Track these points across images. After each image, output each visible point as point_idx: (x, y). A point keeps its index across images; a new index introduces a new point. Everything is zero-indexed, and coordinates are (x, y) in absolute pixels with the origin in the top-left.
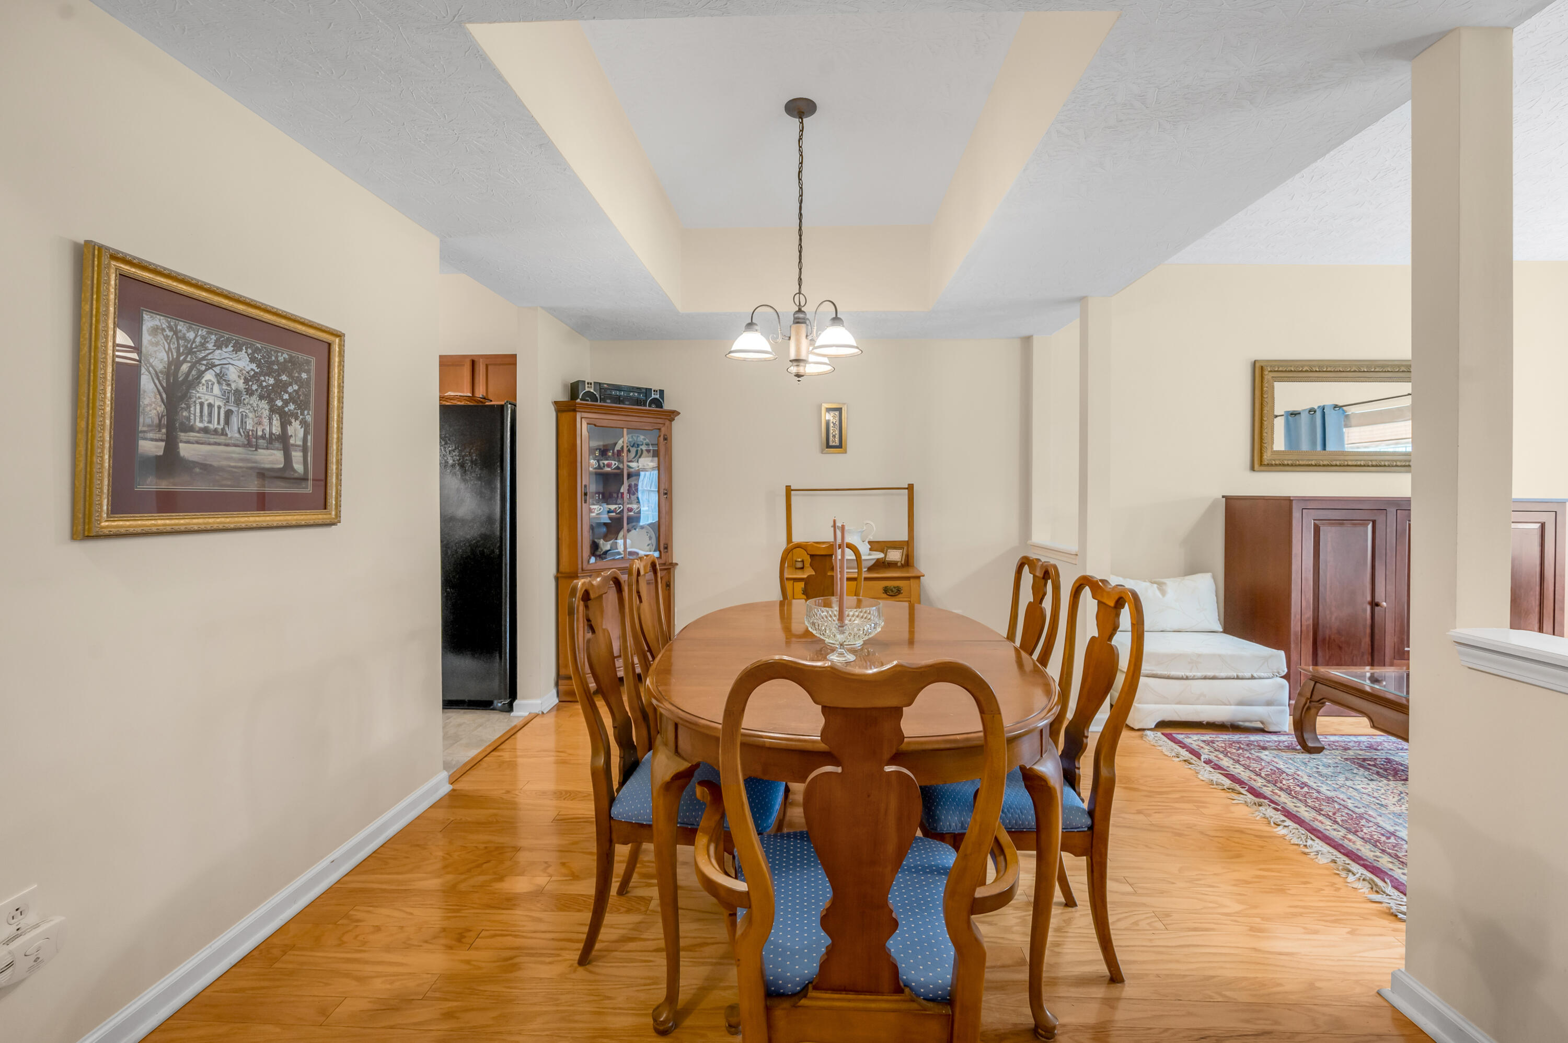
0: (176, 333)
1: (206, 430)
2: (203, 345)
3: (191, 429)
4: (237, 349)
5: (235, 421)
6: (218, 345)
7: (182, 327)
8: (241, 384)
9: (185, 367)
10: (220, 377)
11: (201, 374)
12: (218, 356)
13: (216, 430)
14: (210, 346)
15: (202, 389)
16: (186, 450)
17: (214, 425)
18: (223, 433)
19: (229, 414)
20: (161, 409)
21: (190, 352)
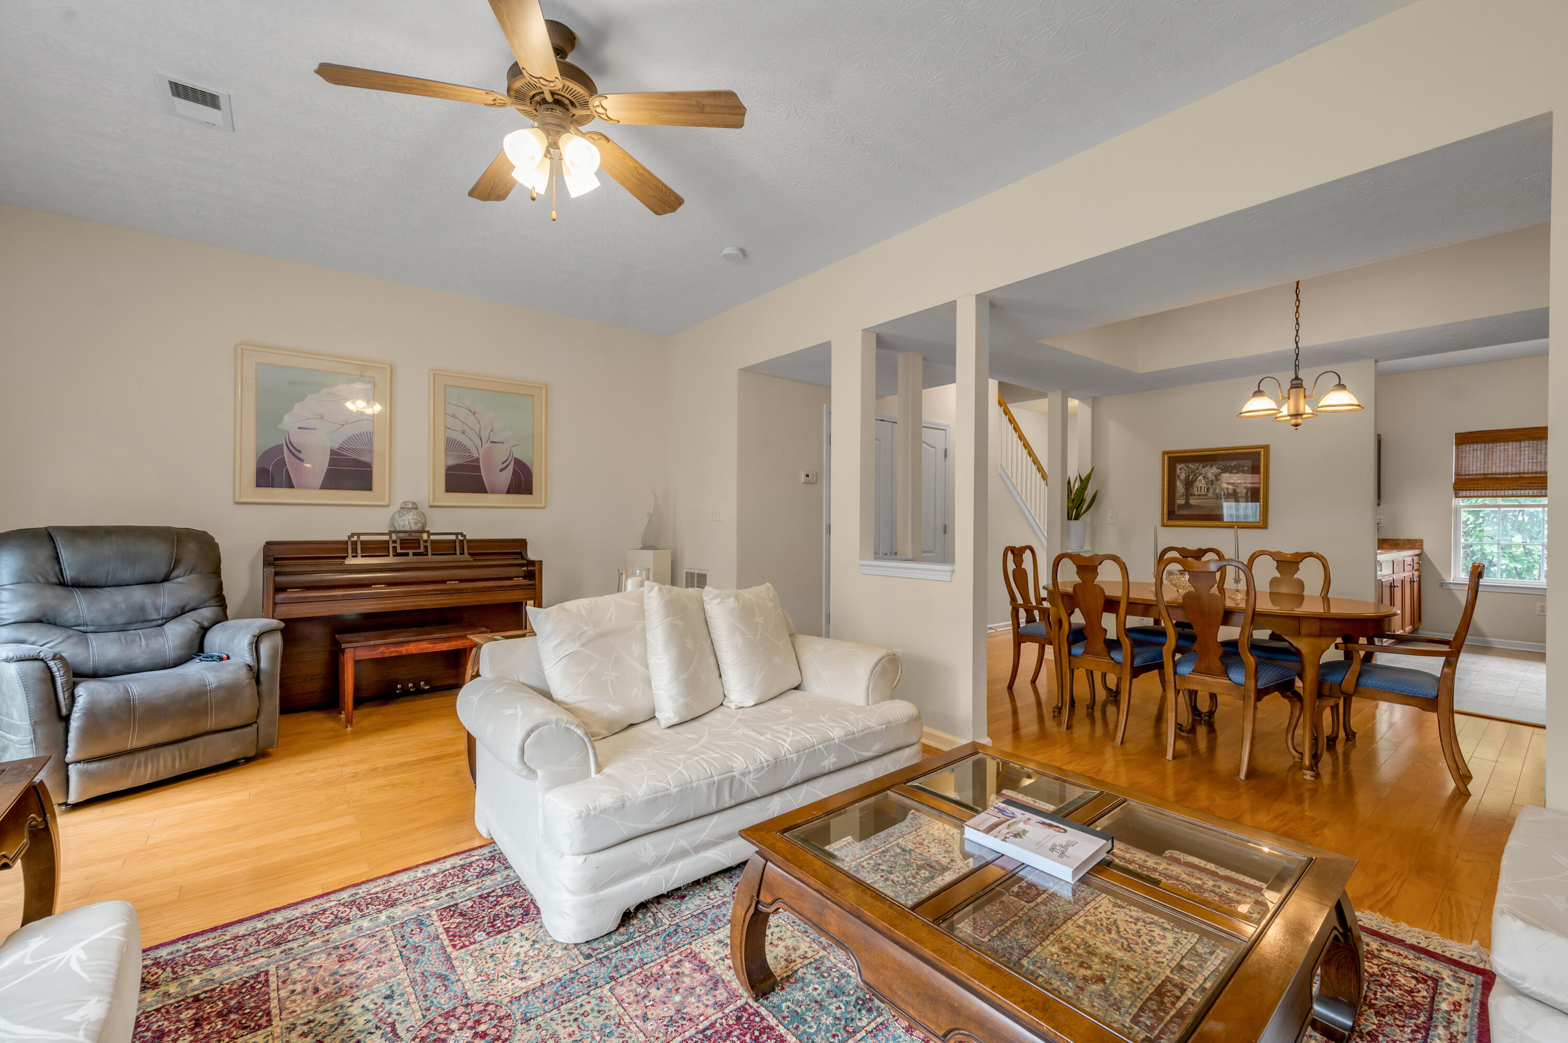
0: (1188, 467)
1: (1199, 495)
2: (1198, 469)
3: (1194, 495)
4: (1212, 466)
5: (1211, 491)
6: (1203, 467)
7: (1190, 465)
8: (1213, 478)
9: (1191, 477)
10: (1204, 478)
11: (1197, 478)
12: (1203, 471)
13: (1203, 495)
14: (1200, 468)
15: (1198, 482)
16: (1192, 502)
17: (1203, 493)
18: (1206, 495)
19: (1208, 489)
20: (1184, 490)
21: (1193, 472)
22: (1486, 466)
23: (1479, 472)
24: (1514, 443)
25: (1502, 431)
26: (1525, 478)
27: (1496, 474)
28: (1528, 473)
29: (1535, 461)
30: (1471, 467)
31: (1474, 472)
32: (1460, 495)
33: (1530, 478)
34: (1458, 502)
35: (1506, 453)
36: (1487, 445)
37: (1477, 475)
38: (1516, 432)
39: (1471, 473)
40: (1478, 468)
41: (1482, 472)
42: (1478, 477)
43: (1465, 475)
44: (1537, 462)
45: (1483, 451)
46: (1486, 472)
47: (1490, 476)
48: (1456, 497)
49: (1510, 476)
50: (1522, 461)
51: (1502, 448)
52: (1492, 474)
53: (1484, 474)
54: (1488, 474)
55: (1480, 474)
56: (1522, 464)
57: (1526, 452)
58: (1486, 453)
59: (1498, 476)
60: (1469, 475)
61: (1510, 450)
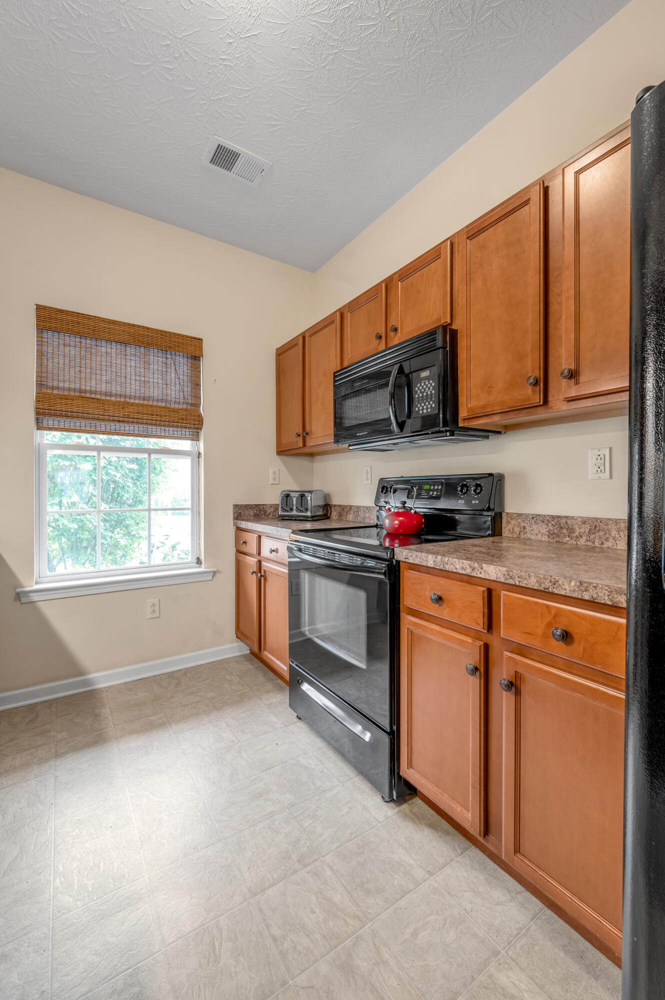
22: (83, 375)
23: (72, 386)
24: (119, 347)
25: (104, 320)
26: (133, 404)
27: (96, 393)
28: (135, 398)
29: (143, 379)
30: (61, 373)
31: (67, 385)
32: (45, 425)
33: (138, 405)
34: (42, 437)
35: (109, 358)
36: (83, 341)
37: (69, 389)
38: (122, 328)
39: (61, 385)
40: (72, 378)
41: (77, 386)
42: (72, 393)
43: (53, 388)
44: (144, 382)
45: (78, 349)
46: (83, 388)
47: (88, 395)
48: (38, 429)
49: (113, 399)
50: (128, 376)
51: (103, 349)
52: (91, 392)
53: (80, 391)
54: (85, 392)
55: (75, 390)
56: (128, 381)
57: (133, 364)
58: (83, 353)
59: (98, 396)
60: (58, 388)
61: (114, 355)
